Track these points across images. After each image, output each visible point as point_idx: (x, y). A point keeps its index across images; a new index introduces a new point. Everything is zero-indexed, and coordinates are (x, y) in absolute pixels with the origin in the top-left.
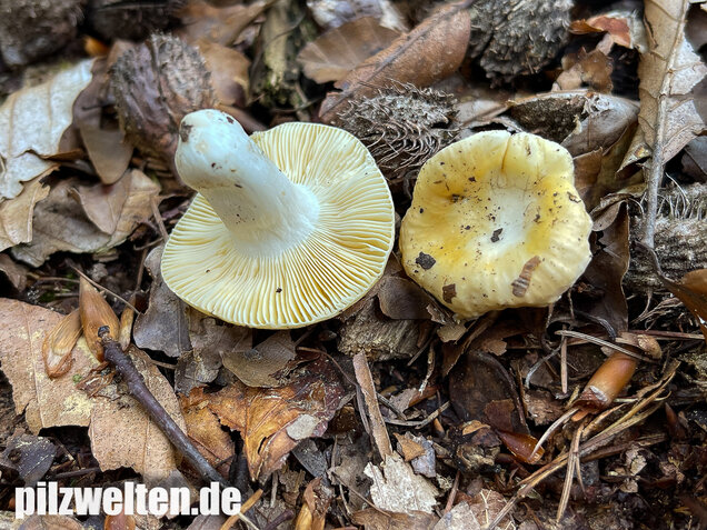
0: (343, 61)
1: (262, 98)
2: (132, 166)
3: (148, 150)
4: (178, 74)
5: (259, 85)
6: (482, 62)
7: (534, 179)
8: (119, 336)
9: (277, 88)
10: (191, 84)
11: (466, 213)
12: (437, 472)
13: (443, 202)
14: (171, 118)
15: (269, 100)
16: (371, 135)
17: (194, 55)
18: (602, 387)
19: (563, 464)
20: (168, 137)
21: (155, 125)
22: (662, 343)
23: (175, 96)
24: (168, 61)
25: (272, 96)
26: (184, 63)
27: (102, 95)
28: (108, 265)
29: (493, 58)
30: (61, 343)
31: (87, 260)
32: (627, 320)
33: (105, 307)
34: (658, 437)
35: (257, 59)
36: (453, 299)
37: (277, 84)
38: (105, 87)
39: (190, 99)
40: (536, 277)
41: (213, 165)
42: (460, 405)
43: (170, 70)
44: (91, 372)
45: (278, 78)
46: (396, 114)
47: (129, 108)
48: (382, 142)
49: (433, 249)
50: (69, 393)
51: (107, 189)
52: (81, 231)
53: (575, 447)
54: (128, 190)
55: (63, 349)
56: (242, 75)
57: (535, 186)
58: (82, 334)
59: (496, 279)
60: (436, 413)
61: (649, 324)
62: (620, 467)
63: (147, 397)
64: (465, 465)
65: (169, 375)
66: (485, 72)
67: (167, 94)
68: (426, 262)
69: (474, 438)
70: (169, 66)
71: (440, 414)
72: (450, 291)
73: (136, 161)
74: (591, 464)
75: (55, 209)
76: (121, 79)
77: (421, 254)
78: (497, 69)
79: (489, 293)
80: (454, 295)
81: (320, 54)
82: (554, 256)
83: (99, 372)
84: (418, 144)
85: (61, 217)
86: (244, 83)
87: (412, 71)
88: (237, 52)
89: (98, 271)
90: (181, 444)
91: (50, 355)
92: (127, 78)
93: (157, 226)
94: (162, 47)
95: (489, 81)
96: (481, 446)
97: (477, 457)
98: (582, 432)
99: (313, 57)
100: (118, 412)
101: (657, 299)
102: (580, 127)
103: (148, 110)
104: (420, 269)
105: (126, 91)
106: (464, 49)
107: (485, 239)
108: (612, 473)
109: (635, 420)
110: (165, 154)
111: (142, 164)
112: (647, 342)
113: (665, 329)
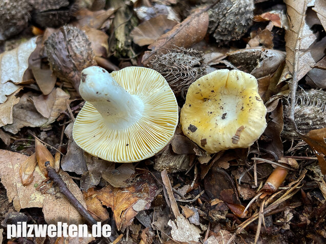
0: (151, 35)
1: (115, 53)
2: (56, 86)
3: (64, 79)
4: (77, 44)
5: (113, 48)
6: (214, 35)
7: (240, 91)
8: (54, 165)
9: (122, 49)
10: (82, 49)
11: (210, 107)
12: (200, 222)
13: (200, 101)
14: (74, 64)
15: (118, 54)
16: (165, 71)
17: (83, 35)
18: (273, 183)
19: (256, 218)
20: (73, 73)
21: (66, 67)
22: (298, 162)
23: (75, 54)
24: (72, 38)
25: (119, 52)
26: (79, 39)
27: (41, 54)
28: (47, 132)
29: (219, 33)
30: (28, 169)
31: (38, 130)
32: (283, 152)
33: (47, 152)
34: (298, 204)
35: (112, 35)
36: (206, 145)
37: (122, 47)
38: (43, 50)
39: (82, 55)
40: (242, 135)
41: (97, 93)
42: (209, 191)
43: (73, 42)
44: (42, 182)
45: (122, 44)
46: (177, 62)
47: (55, 60)
48: (171, 74)
49: (196, 123)
50: (33, 193)
51: (45, 97)
52: (34, 117)
53: (262, 210)
54: (55, 97)
55: (29, 172)
56: (105, 43)
57: (241, 93)
58: (37, 164)
59: (225, 136)
60: (199, 196)
61: (292, 154)
62: (282, 218)
63: (69, 194)
64: (213, 219)
65: (78, 183)
66: (216, 40)
67: (71, 53)
68: (193, 129)
69: (217, 207)
70: (72, 41)
71: (201, 196)
72: (204, 142)
73: (58, 84)
74: (269, 217)
75: (22, 107)
76: (51, 47)
77: (190, 125)
78: (221, 38)
79: (222, 142)
80: (206, 143)
81: (140, 32)
82: (251, 125)
83: (46, 182)
84: (187, 75)
85: (25, 111)
86: (106, 46)
87: (183, 40)
88: (102, 32)
89: (43, 135)
90: (85, 214)
91: (23, 175)
92: (53, 46)
93: (69, 114)
94: (69, 32)
95: (218, 43)
96: (220, 211)
97: (218, 215)
98: (264, 203)
99: (137, 34)
100: (55, 200)
101: (296, 142)
102: (260, 65)
103: (63, 61)
104: (190, 132)
105: (53, 52)
106: (206, 29)
107: (219, 118)
108: (278, 221)
109: (288, 197)
110: (72, 81)
111: (61, 85)
112: (292, 161)
113: (300, 155)
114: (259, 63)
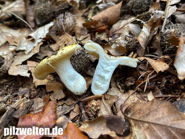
6: (133, 10)
10: (70, 22)
17: (73, 17)
22: (171, 57)
23: (66, 24)
24: (67, 17)
26: (70, 18)
29: (135, 8)
32: (162, 52)
39: (69, 25)
43: (67, 19)
53: (148, 77)
60: (122, 79)
61: (167, 53)
64: (127, 85)
66: (133, 12)
67: (65, 23)
71: (123, 79)
78: (136, 10)
88: (84, 18)
94: (67, 14)
96: (131, 81)
97: (130, 83)
102: (152, 17)
105: (58, 22)
108: (159, 82)
112: (166, 57)
113: (171, 54)
114: (151, 16)
